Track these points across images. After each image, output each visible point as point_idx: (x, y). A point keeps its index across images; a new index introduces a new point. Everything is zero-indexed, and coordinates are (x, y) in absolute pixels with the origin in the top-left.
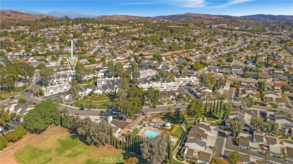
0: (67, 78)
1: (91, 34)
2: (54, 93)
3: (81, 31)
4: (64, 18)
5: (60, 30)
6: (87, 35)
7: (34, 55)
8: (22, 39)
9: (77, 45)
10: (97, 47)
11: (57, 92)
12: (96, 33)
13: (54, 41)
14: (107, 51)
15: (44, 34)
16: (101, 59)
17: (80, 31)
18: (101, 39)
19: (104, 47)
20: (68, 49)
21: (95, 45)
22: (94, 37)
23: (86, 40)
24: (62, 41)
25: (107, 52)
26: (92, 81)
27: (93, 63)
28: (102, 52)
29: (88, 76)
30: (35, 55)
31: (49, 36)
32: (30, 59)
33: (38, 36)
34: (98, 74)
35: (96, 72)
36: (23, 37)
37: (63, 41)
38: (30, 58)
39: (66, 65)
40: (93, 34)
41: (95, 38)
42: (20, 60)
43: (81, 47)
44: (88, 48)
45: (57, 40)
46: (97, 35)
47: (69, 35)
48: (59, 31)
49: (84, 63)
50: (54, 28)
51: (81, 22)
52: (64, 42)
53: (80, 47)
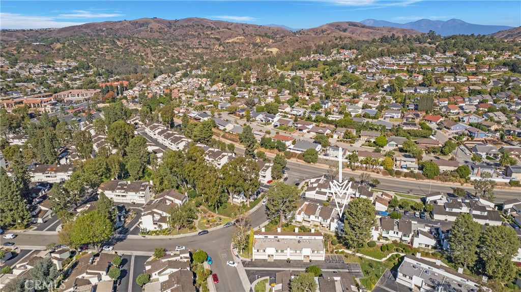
0: (329, 220)
1: (468, 79)
2: (275, 258)
3: (445, 69)
4: (426, 36)
5: (402, 63)
6: (455, 80)
7: (317, 121)
8: (331, 75)
9: (419, 108)
10: (466, 119)
11: (285, 258)
12: (481, 77)
13: (378, 88)
14: (490, 136)
15: (367, 70)
16: (457, 171)
17: (443, 69)
18: (488, 97)
19: (488, 123)
20: (394, 114)
21: (465, 112)
22: (472, 87)
23: (448, 96)
24: (392, 92)
25: (489, 140)
26: (390, 255)
27: (428, 177)
28: (475, 139)
29: (384, 235)
30: (320, 120)
31: (373, 77)
32: (307, 128)
33: (356, 73)
34: (415, 239)
35: (413, 229)
36: (333, 74)
37: (395, 91)
38: (307, 126)
39: (359, 164)
40: (473, 79)
41: (472, 93)
42: (292, 126)
43: (427, 113)
44: (441, 119)
45: (385, 86)
46: (484, 82)
47: (415, 77)
48: (398, 65)
49: (406, 171)
50: (393, 58)
51: (456, 46)
52: (396, 94)
53: (424, 114)
